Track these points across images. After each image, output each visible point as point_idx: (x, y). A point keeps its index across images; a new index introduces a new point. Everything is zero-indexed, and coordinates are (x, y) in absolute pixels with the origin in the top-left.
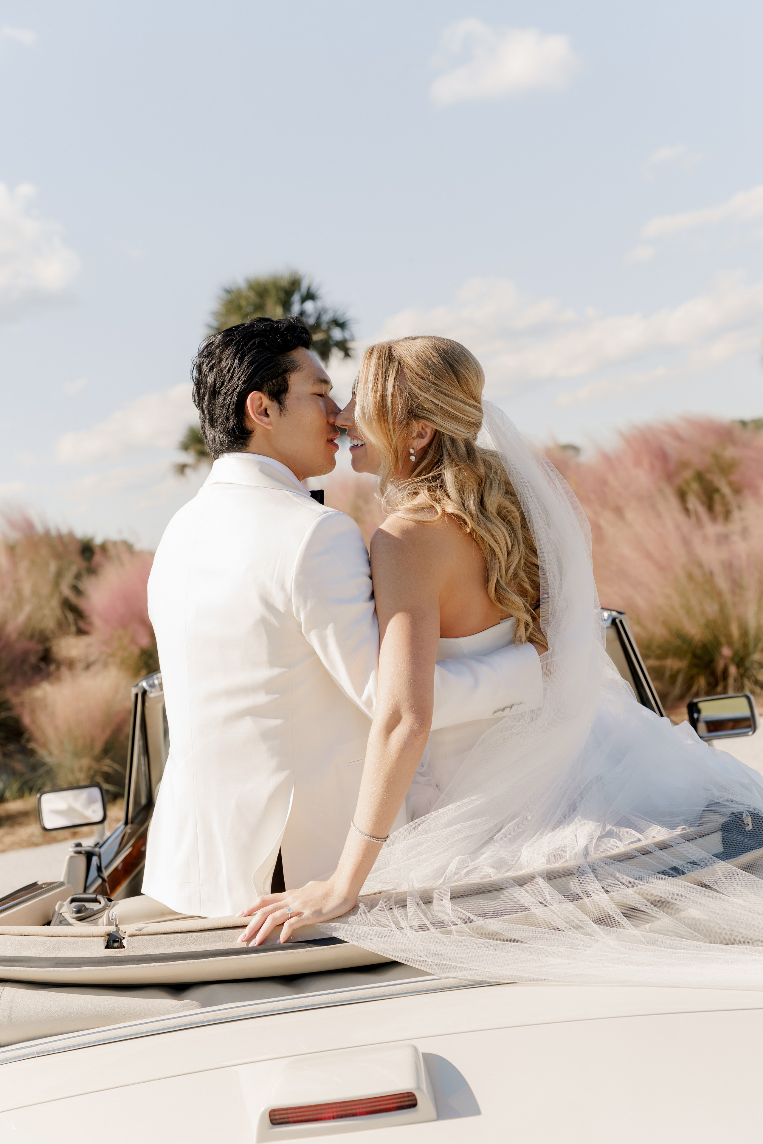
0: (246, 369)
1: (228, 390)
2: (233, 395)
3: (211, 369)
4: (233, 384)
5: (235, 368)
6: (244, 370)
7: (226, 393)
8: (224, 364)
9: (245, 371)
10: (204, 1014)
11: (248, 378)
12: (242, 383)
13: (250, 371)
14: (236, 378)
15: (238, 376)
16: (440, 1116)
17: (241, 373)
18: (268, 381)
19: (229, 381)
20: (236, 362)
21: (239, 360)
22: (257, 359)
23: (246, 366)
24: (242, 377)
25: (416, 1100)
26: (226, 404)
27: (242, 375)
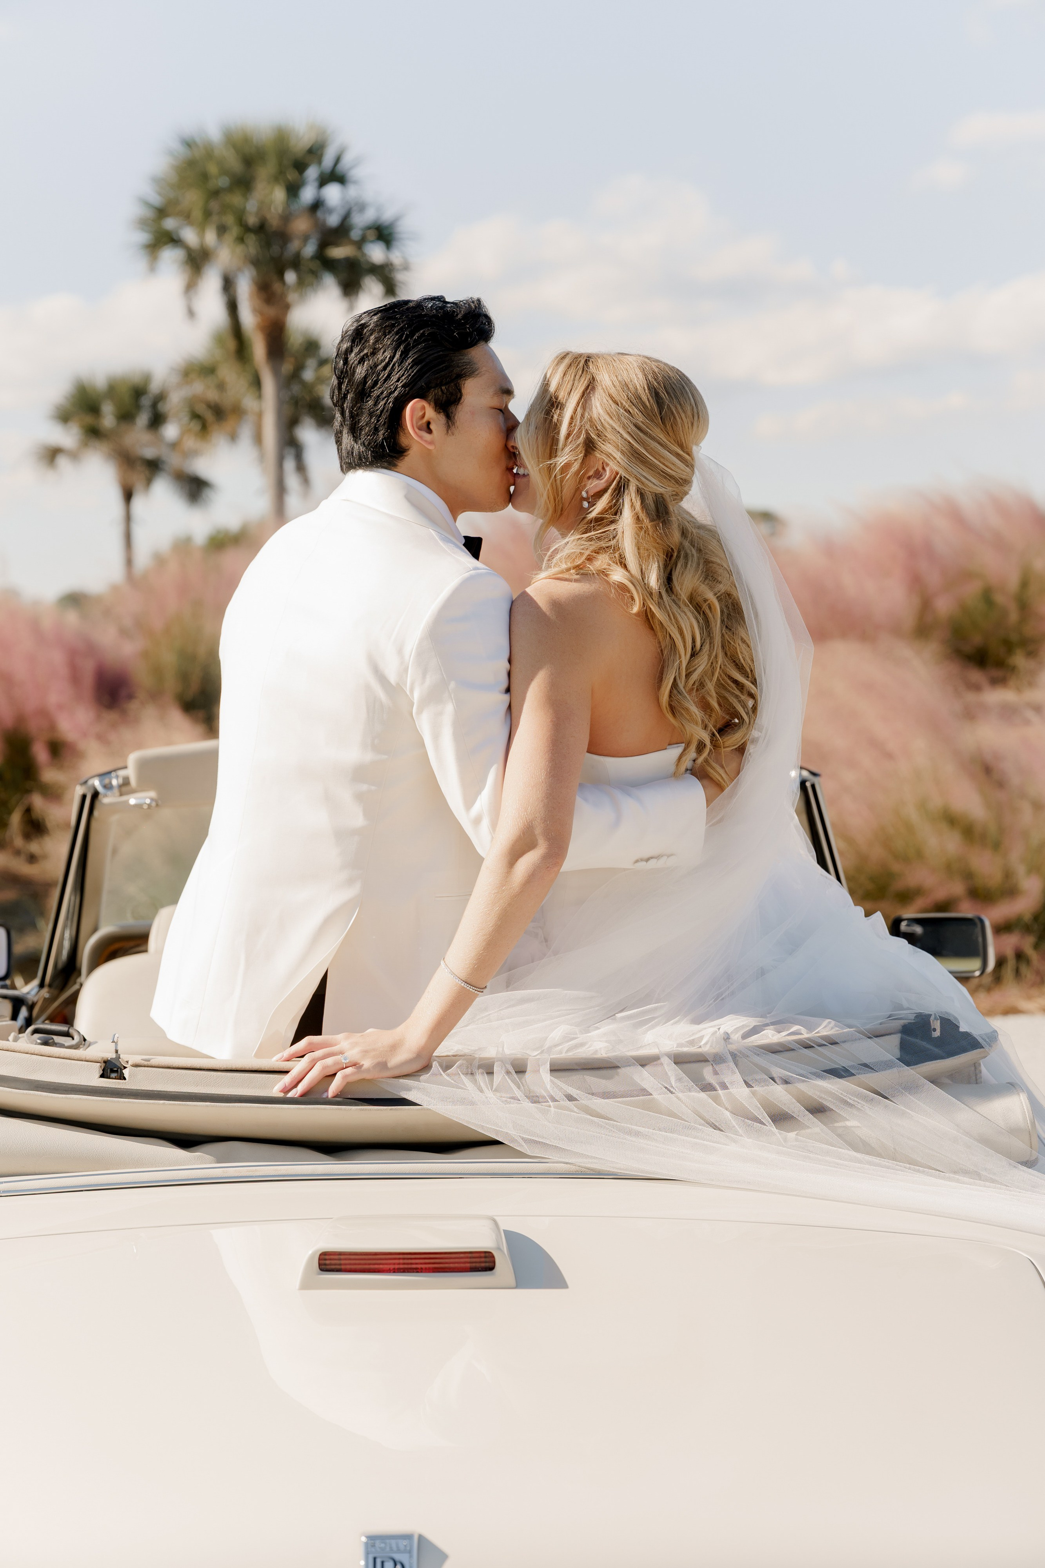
0: (410, 369)
1: (382, 393)
2: (388, 400)
3: (362, 361)
4: (390, 386)
5: (394, 365)
6: (407, 369)
7: (378, 396)
8: (380, 356)
9: (408, 372)
10: (223, 1169)
11: (412, 380)
12: (402, 386)
13: (415, 371)
14: (394, 378)
15: (397, 375)
16: (520, 1283)
17: (401, 372)
18: (435, 387)
19: (385, 380)
20: (397, 356)
21: (401, 356)
22: (425, 356)
23: (409, 364)
24: (403, 378)
25: (494, 1262)
26: (377, 410)
27: (403, 375)
